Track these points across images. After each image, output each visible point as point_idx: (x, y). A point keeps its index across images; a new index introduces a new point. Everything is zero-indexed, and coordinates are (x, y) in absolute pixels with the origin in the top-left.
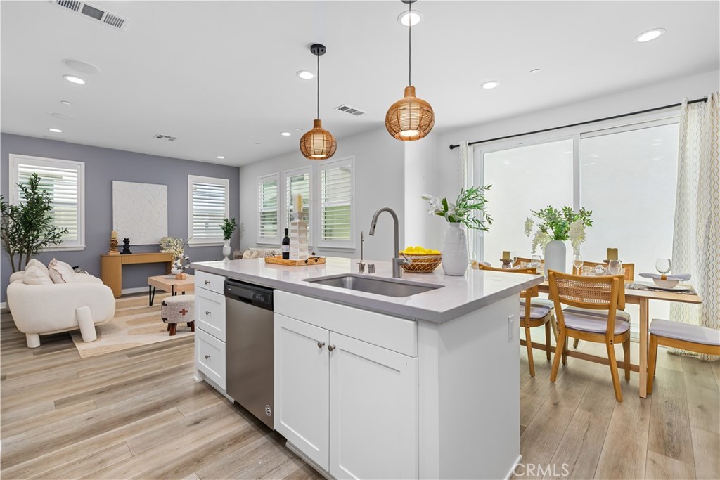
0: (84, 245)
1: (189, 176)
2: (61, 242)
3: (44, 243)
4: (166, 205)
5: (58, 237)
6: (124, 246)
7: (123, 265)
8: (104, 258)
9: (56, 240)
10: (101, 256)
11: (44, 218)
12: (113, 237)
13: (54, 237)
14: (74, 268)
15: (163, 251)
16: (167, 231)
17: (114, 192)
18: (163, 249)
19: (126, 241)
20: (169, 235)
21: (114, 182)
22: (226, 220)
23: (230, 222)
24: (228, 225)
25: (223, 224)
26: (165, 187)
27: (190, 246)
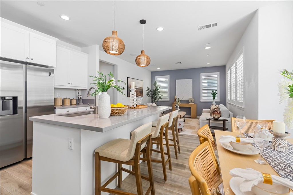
0: (169, 100)
1: (201, 74)
4: (192, 86)
10: (172, 104)
12: (175, 98)
15: (189, 103)
22: (213, 91)
23: (214, 92)
24: (214, 93)
25: (212, 93)
26: (192, 79)
27: (201, 102)
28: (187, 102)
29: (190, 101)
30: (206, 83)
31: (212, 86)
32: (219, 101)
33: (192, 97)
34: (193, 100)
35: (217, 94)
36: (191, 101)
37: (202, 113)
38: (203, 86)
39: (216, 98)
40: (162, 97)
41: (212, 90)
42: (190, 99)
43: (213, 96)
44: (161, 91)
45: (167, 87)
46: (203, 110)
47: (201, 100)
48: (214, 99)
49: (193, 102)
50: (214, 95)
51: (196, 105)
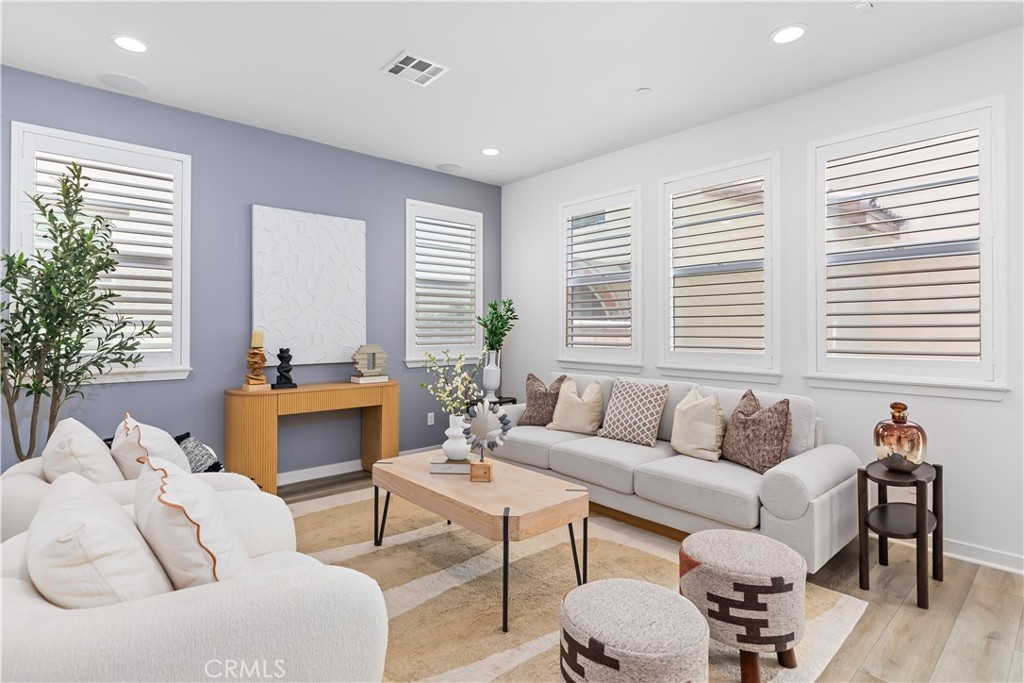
0: (187, 366)
1: (408, 200)
2: (138, 359)
3: (94, 363)
4: (364, 268)
5: (132, 348)
6: (279, 368)
7: (279, 417)
8: (236, 400)
9: (128, 353)
10: (227, 394)
11: (98, 294)
12: (254, 344)
13: (122, 346)
14: (179, 439)
15: (362, 380)
16: (364, 330)
17: (255, 231)
18: (362, 375)
19: (284, 355)
20: (369, 341)
21: (256, 208)
26: (362, 224)
27: (409, 366)
33: (365, 342)
34: (381, 359)
38: (418, 274)
42: (364, 351)
47: (408, 359)
49: (382, 374)
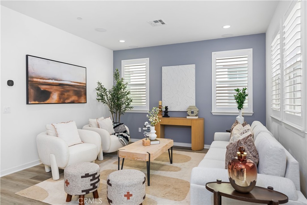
0: (148, 110)
12: (159, 105)
17: (163, 74)
21: (163, 67)
22: (238, 90)
23: (241, 91)
24: (241, 94)
25: (236, 94)
26: (194, 66)
27: (213, 114)
28: (185, 114)
29: (189, 113)
30: (227, 73)
31: (238, 79)
32: (252, 112)
33: (195, 105)
34: (196, 111)
35: (247, 97)
36: (192, 112)
37: (213, 142)
38: (217, 80)
39: (245, 105)
40: (132, 104)
41: (236, 88)
42: (190, 108)
43: (238, 102)
44: (131, 90)
45: (145, 82)
46: (216, 133)
47: (213, 111)
48: (240, 107)
49: (196, 116)
50: (241, 99)
51: (201, 122)
